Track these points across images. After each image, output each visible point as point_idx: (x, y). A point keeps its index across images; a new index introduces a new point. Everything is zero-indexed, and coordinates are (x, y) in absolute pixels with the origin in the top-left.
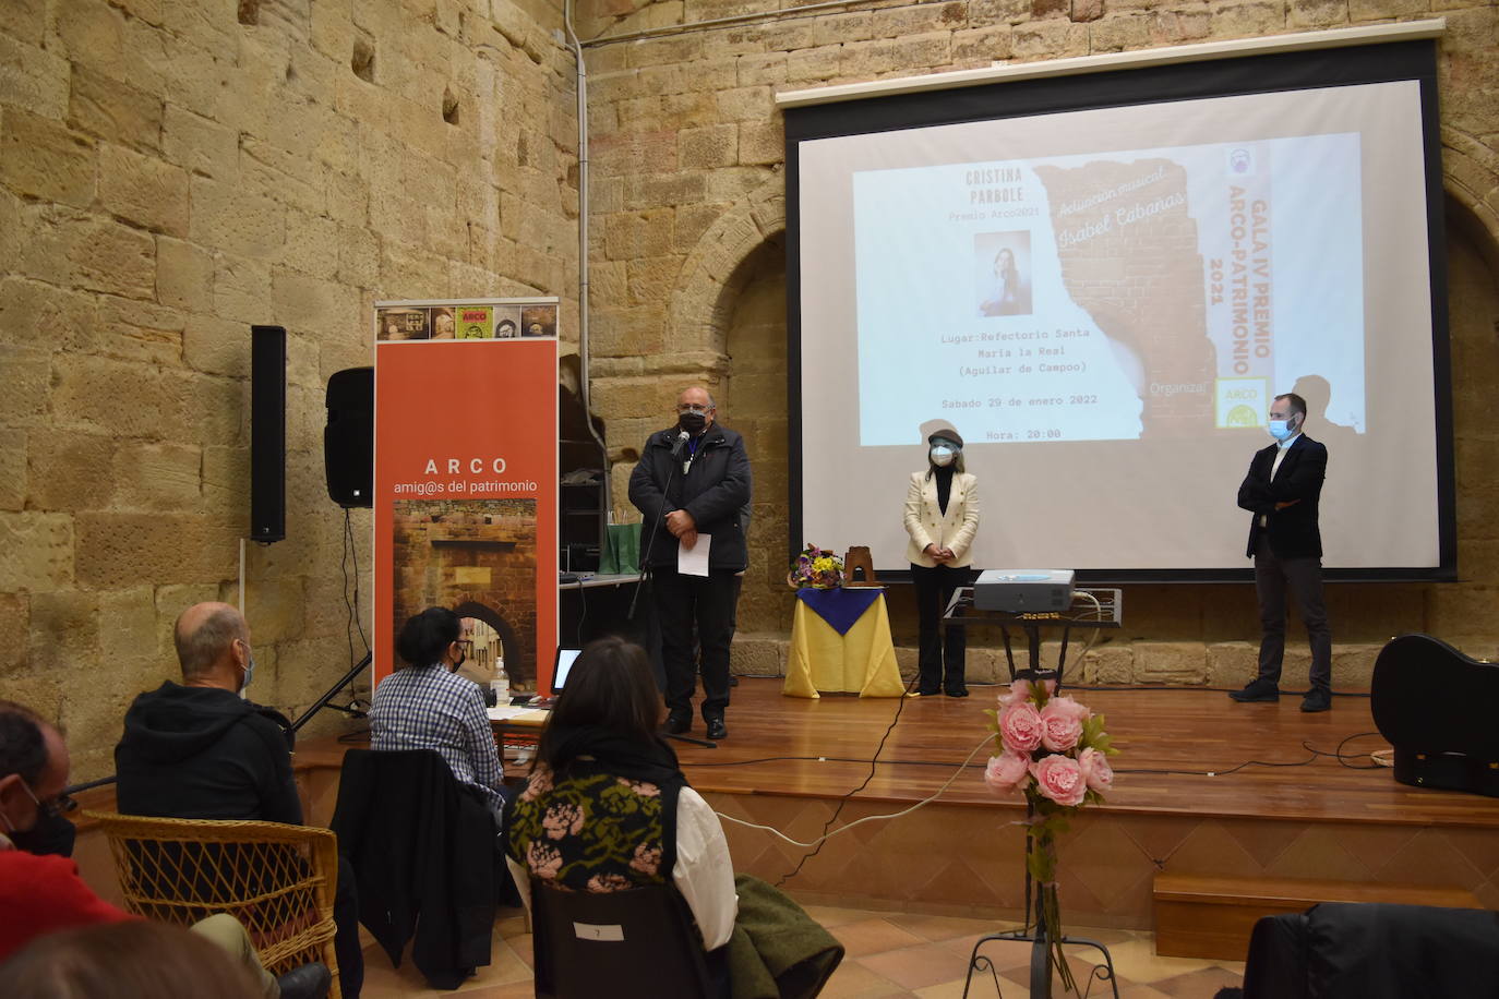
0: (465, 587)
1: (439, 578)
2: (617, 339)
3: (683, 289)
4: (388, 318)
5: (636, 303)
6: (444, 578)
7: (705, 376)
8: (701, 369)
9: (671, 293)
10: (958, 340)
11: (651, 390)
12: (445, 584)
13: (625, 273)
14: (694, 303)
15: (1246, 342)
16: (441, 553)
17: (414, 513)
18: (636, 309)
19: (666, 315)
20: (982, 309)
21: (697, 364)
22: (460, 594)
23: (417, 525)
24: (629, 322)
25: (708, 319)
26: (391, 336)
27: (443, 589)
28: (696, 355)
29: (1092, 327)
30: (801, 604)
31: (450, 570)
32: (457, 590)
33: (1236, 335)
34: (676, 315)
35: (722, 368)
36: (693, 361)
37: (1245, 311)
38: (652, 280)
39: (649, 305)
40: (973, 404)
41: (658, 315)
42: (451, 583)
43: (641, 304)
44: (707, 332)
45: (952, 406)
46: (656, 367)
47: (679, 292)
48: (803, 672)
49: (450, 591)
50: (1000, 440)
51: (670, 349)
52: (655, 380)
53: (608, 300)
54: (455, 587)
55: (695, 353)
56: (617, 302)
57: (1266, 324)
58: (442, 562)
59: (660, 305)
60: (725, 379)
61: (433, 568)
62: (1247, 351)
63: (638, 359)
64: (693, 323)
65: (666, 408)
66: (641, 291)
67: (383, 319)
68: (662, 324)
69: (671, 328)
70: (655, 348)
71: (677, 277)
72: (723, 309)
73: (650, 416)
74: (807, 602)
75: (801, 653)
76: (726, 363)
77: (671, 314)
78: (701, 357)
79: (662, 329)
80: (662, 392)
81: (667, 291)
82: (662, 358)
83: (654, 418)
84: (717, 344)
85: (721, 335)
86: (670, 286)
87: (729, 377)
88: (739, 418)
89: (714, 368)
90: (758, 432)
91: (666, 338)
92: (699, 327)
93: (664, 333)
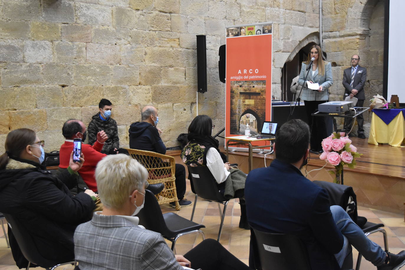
0: (248, 105)
1: (241, 103)
2: (331, 26)
3: (351, 7)
4: (229, 31)
5: (337, 13)
6: (242, 102)
7: (358, 37)
8: (357, 35)
9: (347, 9)
11: (341, 43)
12: (243, 104)
13: (333, 3)
14: (355, 12)
16: (242, 95)
17: (235, 85)
18: (337, 15)
19: (346, 16)
21: (355, 33)
22: (247, 107)
23: (236, 88)
24: (335, 20)
25: (360, 17)
26: (230, 36)
27: (242, 105)
28: (355, 30)
31: (244, 100)
32: (246, 106)
34: (349, 16)
35: (366, 33)
36: (354, 32)
38: (342, 5)
39: (340, 14)
41: (343, 17)
42: (244, 104)
43: (338, 13)
44: (359, 21)
46: (342, 35)
47: (350, 8)
49: (244, 106)
51: (347, 28)
52: (342, 39)
53: (328, 13)
54: (245, 105)
55: (355, 29)
56: (331, 13)
58: (242, 98)
59: (344, 13)
60: (368, 37)
61: (240, 100)
63: (337, 32)
64: (355, 19)
65: (345, 48)
67: (228, 31)
68: (345, 20)
69: (348, 21)
70: (342, 28)
71: (349, 4)
72: (366, 13)
73: (340, 51)
74: (375, 113)
75: (372, 130)
76: (368, 32)
77: (348, 16)
78: (357, 30)
79: (345, 21)
80: (344, 43)
81: (346, 8)
82: (344, 31)
83: (342, 52)
84: (364, 25)
85: (366, 22)
86: (347, 7)
87: (370, 36)
88: (373, 51)
89: (362, 34)
90: (379, 55)
91: (346, 24)
92: (357, 20)
93: (345, 23)
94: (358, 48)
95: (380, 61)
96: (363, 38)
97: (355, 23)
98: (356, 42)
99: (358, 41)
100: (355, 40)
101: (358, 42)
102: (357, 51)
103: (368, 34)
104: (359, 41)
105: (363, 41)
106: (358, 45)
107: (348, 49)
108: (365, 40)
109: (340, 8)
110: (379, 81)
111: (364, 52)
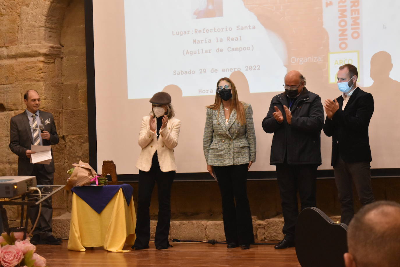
3: (28, 5)
7: (42, 58)
8: (39, 54)
9: (21, 8)
10: (181, 34)
11: (11, 68)
14: (35, 14)
15: (346, 30)
19: (18, 22)
20: (195, 14)
21: (36, 51)
25: (42, 24)
28: (36, 46)
29: (258, 24)
30: (74, 195)
33: (340, 25)
34: (24, 21)
35: (55, 53)
36: (34, 49)
37: (345, 11)
39: (8, 15)
40: (191, 72)
41: (14, 22)
43: (4, 15)
44: (42, 31)
45: (179, 73)
46: (13, 54)
47: (25, 7)
48: (75, 236)
50: (206, 94)
51: (22, 43)
52: (13, 62)
55: (36, 44)
57: (358, 18)
59: (15, 16)
60: (60, 59)
62: (346, 35)
63: (4, 49)
64: (34, 26)
65: (19, 78)
66: (4, 7)
68: (17, 27)
69: (22, 30)
70: (13, 42)
72: (55, 17)
73: (11, 84)
74: (78, 194)
75: (74, 225)
76: (58, 50)
77: (22, 21)
78: (40, 47)
79: (16, 30)
80: (17, 69)
81: (19, 7)
82: (17, 48)
83: (14, 85)
84: (51, 38)
85: (55, 33)
86: (20, 4)
87: (62, 58)
88: (68, 83)
89: (47, 53)
90: (80, 91)
91: (19, 35)
92: (38, 29)
93: (18, 32)
94: (42, 78)
95: (81, 102)
96: (51, 62)
97: (36, 33)
98: (38, 69)
99: (41, 65)
100: (37, 64)
101: (42, 68)
102: (42, 83)
103: (59, 55)
104: (43, 66)
105: (51, 66)
106: (42, 72)
107: (24, 80)
108: (53, 64)
109: (7, 6)
110: (81, 137)
111: (53, 86)
